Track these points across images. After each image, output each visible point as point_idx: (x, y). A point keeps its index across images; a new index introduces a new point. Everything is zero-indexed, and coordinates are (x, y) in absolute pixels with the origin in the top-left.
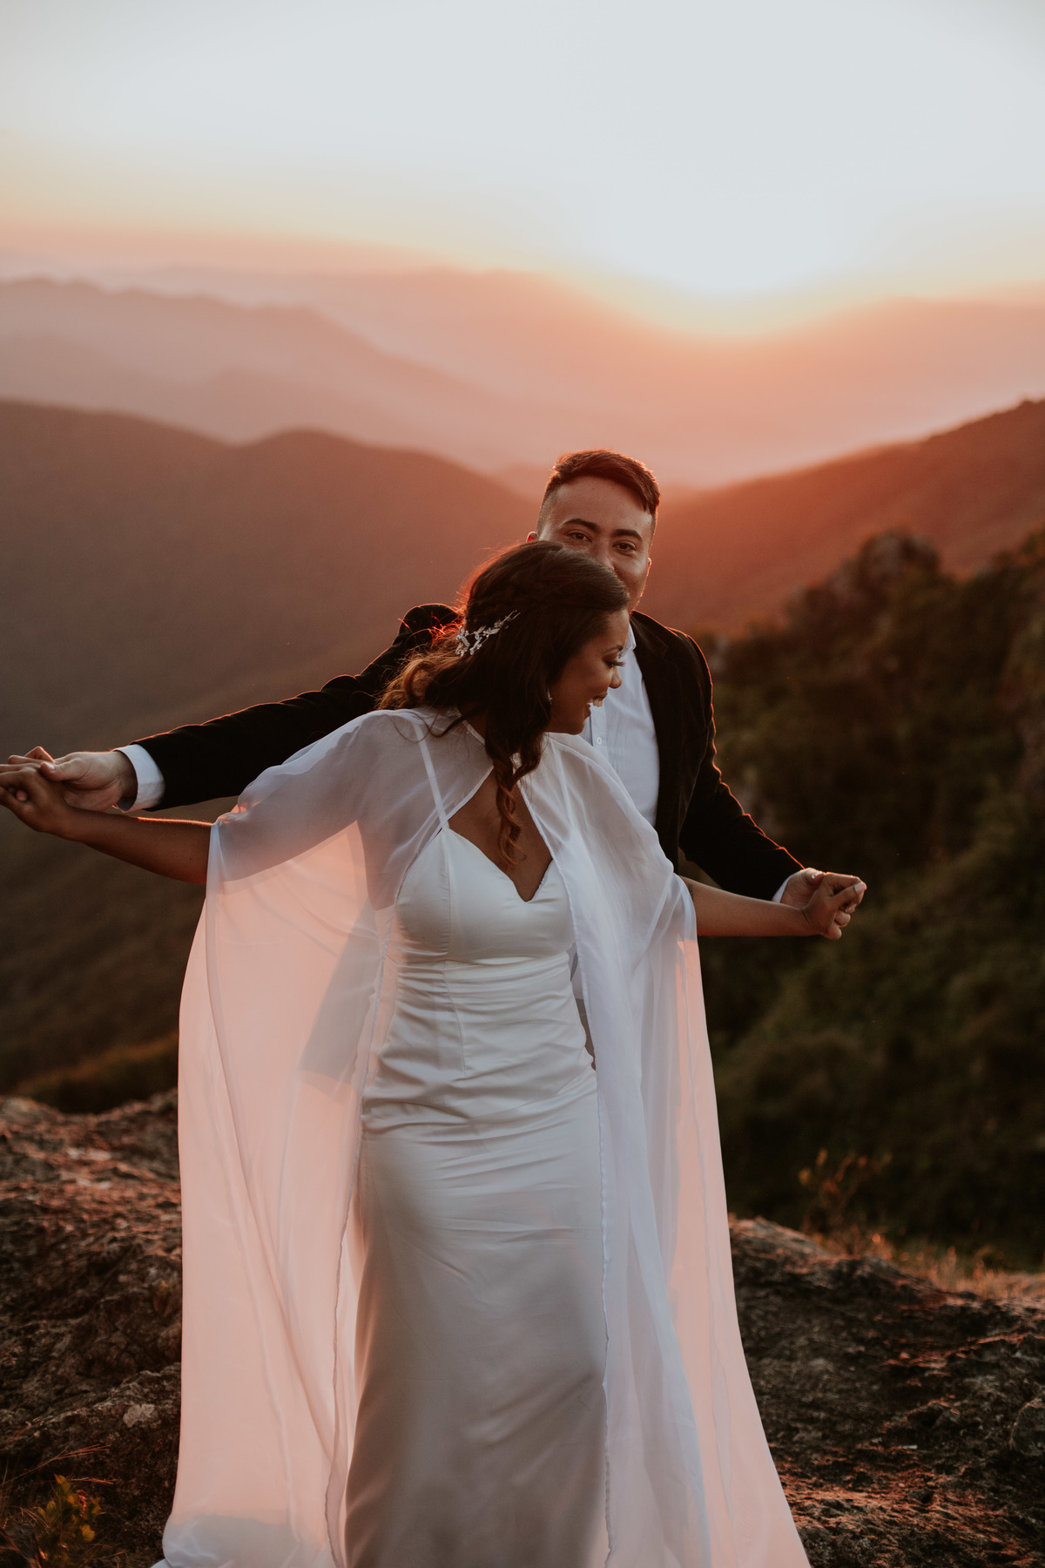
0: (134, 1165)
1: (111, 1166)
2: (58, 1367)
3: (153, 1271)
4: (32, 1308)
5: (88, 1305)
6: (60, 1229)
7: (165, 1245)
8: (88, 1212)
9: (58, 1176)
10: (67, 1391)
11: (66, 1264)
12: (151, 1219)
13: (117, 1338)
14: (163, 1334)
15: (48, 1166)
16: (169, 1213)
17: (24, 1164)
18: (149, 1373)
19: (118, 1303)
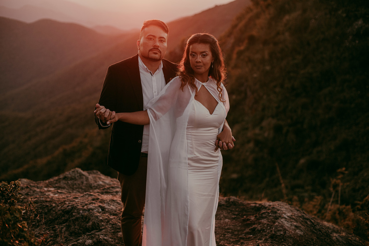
0: (61, 190)
1: (56, 191)
2: (64, 234)
3: (81, 212)
4: (50, 223)
5: (66, 221)
6: (51, 206)
7: (81, 206)
8: (57, 201)
9: (45, 194)
10: (68, 239)
11: (56, 213)
12: (74, 201)
13: (76, 227)
14: (88, 225)
15: (41, 192)
16: (77, 199)
17: (35, 192)
18: (88, 233)
19: (75, 219)
